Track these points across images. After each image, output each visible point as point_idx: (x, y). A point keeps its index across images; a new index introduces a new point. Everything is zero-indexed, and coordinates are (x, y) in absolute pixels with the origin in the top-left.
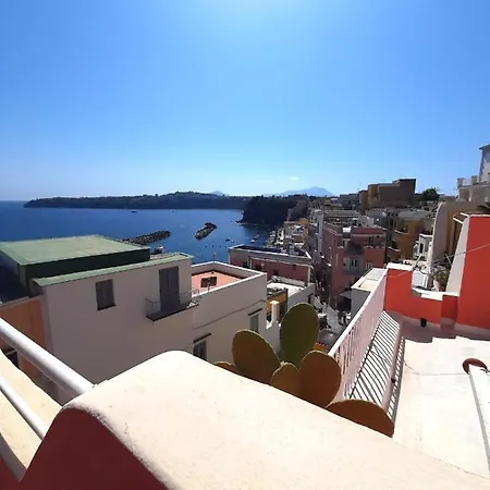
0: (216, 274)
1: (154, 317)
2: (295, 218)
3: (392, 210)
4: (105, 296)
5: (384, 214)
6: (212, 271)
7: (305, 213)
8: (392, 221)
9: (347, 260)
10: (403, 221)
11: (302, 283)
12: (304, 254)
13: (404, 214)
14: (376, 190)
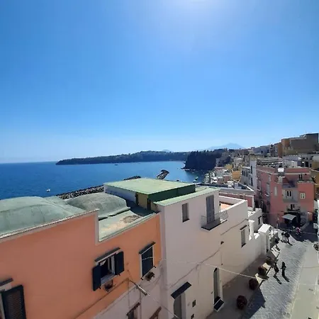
1: (208, 228)
2: (222, 164)
3: (305, 156)
5: (300, 158)
7: (228, 161)
8: (307, 163)
9: (284, 192)
10: (317, 162)
11: (252, 209)
12: (246, 188)
14: (288, 142)
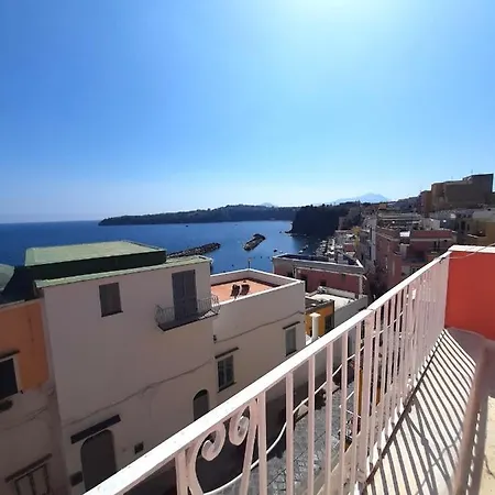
0: (248, 282)
1: (165, 327)
3: (463, 212)
4: (110, 302)
5: (453, 216)
6: (244, 279)
7: (358, 221)
8: (463, 223)
9: (406, 270)
10: (477, 222)
11: (353, 295)
12: (354, 263)
13: (478, 215)
14: (442, 190)
